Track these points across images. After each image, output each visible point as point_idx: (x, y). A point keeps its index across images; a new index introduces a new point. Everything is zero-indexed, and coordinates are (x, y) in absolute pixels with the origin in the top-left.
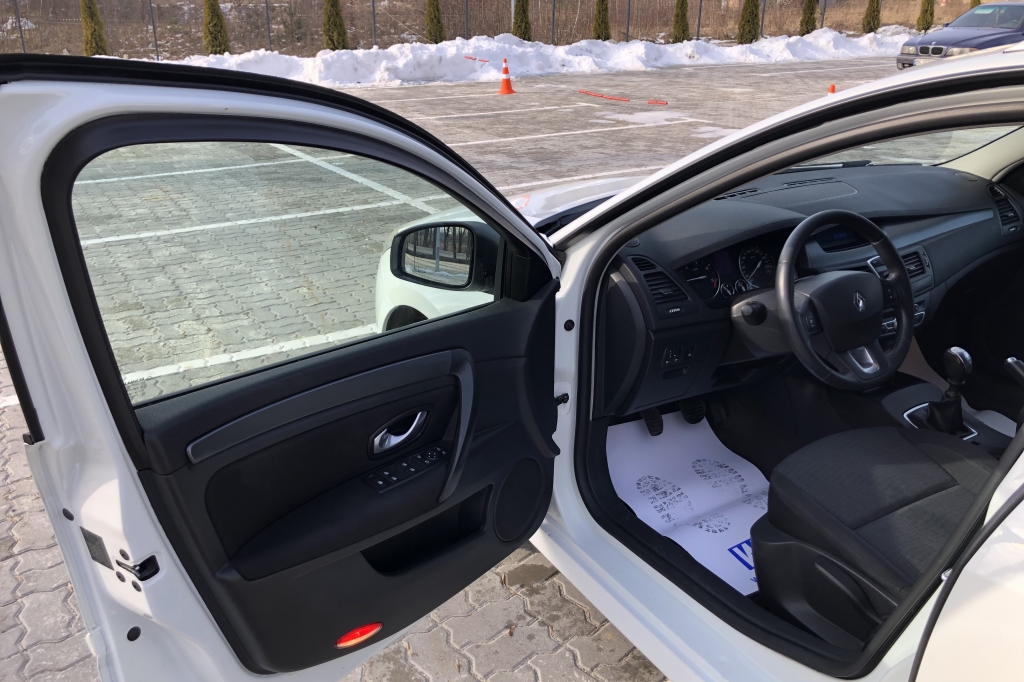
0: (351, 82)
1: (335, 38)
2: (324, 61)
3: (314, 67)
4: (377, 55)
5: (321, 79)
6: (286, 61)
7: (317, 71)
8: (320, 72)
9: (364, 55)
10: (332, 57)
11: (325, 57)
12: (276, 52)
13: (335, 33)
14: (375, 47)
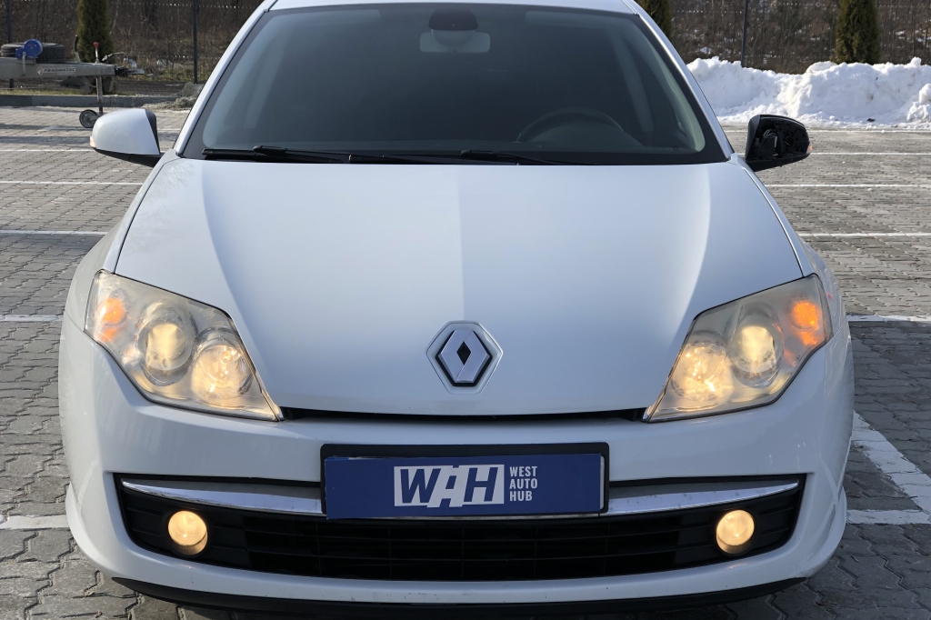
0: (857, 119)
1: (856, 42)
2: (814, 80)
3: (796, 90)
4: (914, 73)
5: (802, 111)
6: (753, 78)
7: (799, 95)
8: (804, 99)
9: (890, 72)
10: (830, 74)
11: (817, 73)
12: (737, 63)
13: (857, 35)
14: (915, 61)
